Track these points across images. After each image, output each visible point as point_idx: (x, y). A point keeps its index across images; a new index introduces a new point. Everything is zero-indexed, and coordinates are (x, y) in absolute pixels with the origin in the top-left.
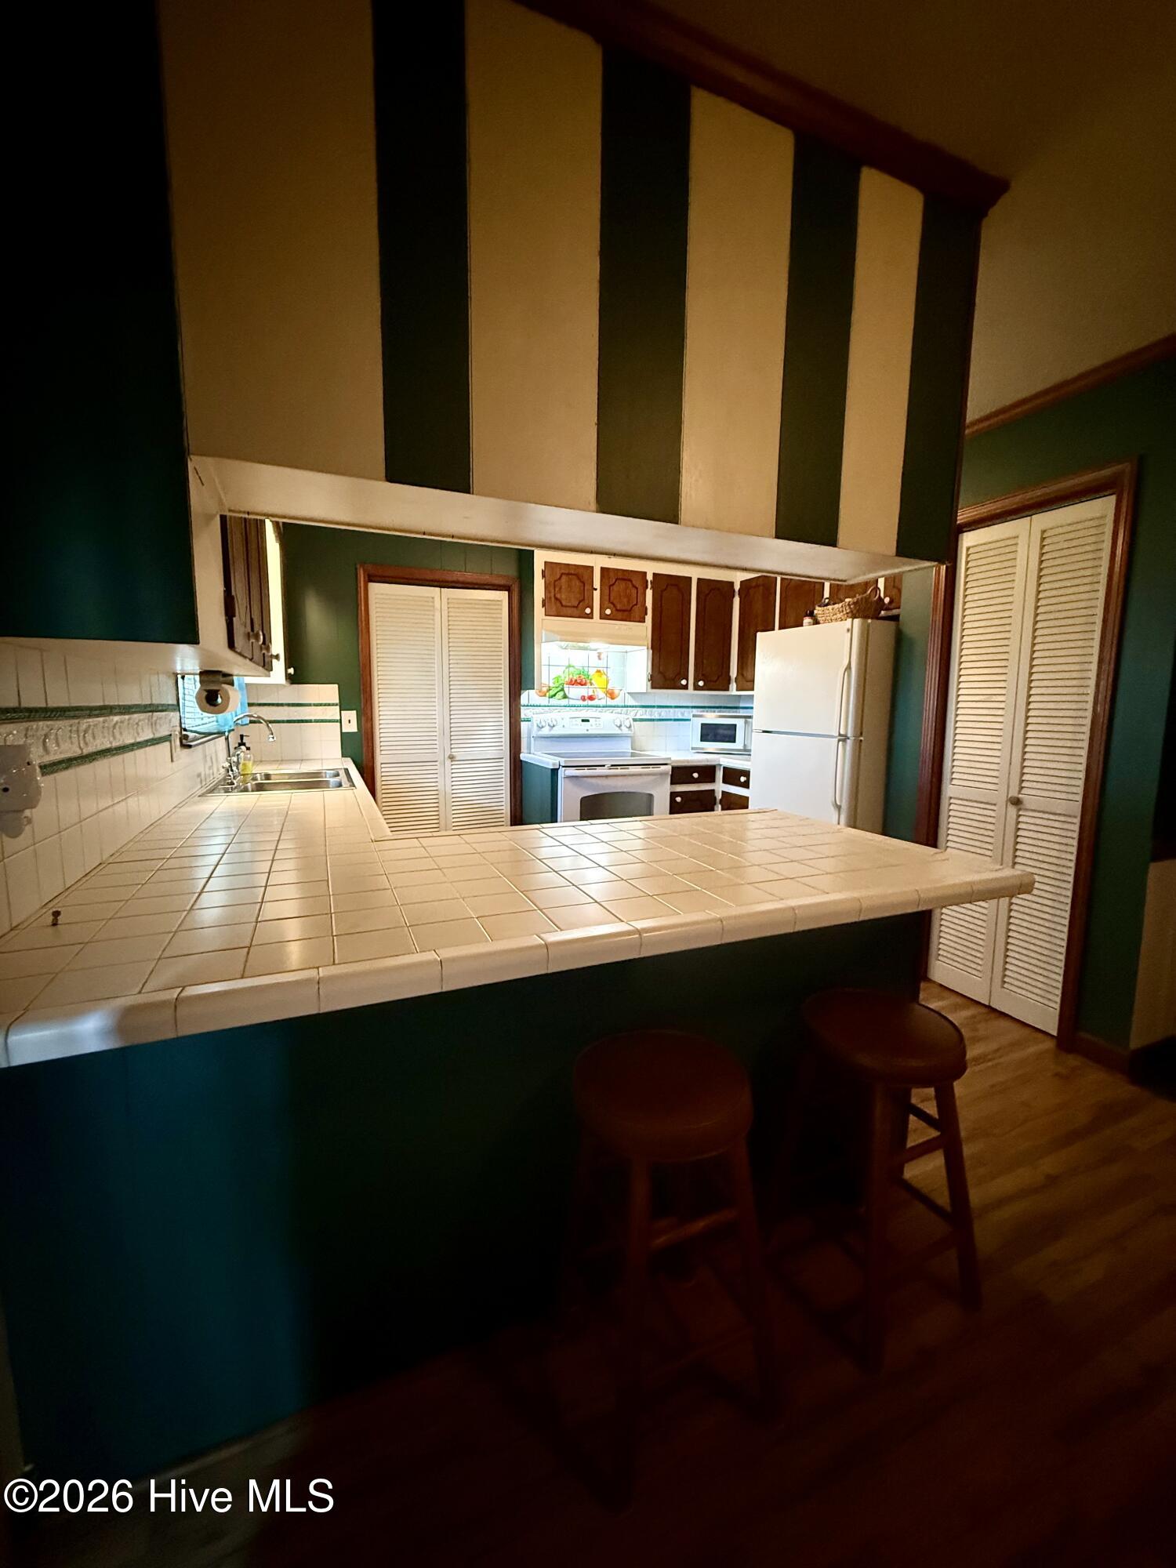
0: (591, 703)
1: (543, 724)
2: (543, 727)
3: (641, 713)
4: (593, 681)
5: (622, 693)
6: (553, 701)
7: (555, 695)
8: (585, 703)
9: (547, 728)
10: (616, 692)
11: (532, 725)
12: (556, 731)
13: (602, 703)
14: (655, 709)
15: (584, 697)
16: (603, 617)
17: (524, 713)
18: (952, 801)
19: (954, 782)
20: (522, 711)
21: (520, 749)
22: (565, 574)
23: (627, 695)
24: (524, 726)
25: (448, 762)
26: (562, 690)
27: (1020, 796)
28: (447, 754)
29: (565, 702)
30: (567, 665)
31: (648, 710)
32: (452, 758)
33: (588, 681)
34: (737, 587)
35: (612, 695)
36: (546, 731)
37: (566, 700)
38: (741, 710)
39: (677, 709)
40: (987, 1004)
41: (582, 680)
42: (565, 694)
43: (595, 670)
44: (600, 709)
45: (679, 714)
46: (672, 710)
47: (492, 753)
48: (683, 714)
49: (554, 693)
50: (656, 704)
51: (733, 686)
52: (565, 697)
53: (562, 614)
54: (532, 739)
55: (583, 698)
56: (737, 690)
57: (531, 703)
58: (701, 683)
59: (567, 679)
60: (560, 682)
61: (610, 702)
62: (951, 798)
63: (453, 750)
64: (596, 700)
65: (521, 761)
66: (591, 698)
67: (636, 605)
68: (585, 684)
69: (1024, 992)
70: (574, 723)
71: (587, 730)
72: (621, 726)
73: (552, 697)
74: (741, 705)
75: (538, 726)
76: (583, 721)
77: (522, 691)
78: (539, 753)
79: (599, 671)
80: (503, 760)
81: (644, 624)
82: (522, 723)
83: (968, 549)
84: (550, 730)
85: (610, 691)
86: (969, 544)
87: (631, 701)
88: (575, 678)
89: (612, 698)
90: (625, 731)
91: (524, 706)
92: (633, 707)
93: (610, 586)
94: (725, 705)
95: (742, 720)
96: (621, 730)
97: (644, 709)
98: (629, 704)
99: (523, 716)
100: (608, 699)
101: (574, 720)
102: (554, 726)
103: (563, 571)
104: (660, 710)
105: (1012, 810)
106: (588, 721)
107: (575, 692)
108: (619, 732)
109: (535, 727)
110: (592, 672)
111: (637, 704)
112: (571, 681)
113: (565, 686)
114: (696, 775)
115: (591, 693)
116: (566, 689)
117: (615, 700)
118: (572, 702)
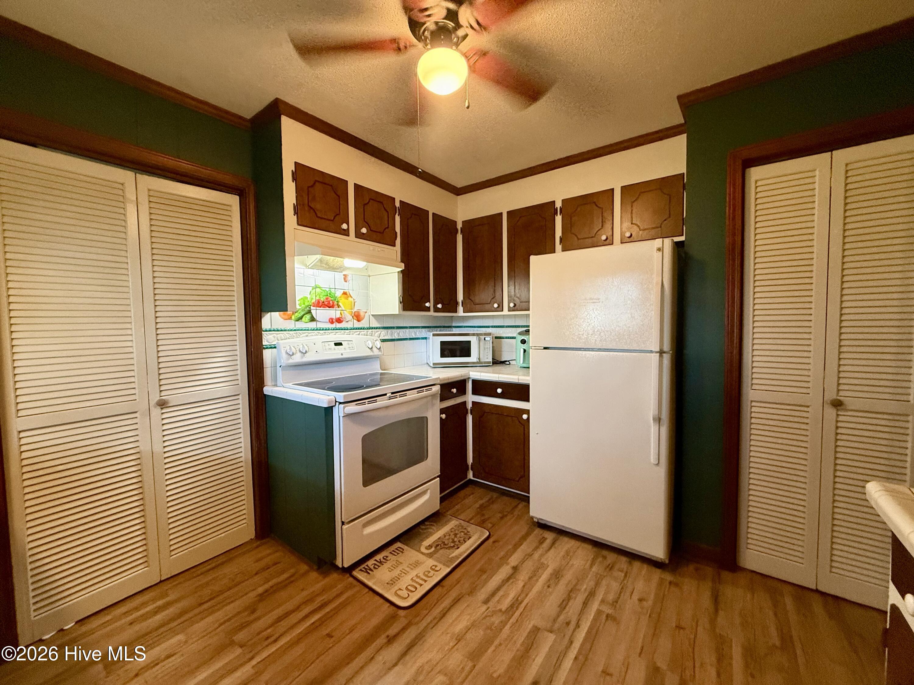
0: (339, 325)
1: (294, 350)
2: (293, 354)
3: (385, 335)
4: (340, 304)
5: (367, 315)
6: (299, 325)
7: (301, 318)
8: (333, 326)
9: (299, 355)
10: (362, 314)
11: (279, 353)
12: (309, 358)
13: (349, 325)
14: (395, 330)
15: (332, 319)
16: (359, 235)
17: (267, 339)
18: (753, 404)
19: (754, 387)
20: (264, 337)
21: (264, 383)
22: (318, 181)
23: (371, 316)
24: (267, 355)
25: (156, 412)
26: (309, 312)
27: (839, 398)
28: (155, 398)
29: (313, 325)
30: (313, 285)
31: (389, 331)
32: (162, 404)
33: (336, 303)
34: (459, 226)
35: (358, 317)
36: (297, 359)
37: (314, 323)
38: (454, 329)
39: (411, 330)
40: (815, 588)
41: (329, 303)
42: (312, 317)
43: (342, 291)
44: (348, 331)
45: (412, 333)
46: (407, 330)
47: (223, 389)
48: (415, 333)
49: (300, 316)
50: (395, 326)
51: (460, 309)
52: (313, 319)
53: (317, 226)
54: (279, 370)
55: (331, 321)
56: (464, 312)
57: (275, 327)
58: (440, 306)
59: (314, 301)
60: (307, 304)
61: (357, 325)
62: (752, 401)
63: (163, 394)
64: (344, 322)
65: (265, 395)
66: (339, 321)
67: (388, 228)
68: (333, 307)
69: (854, 575)
70: (327, 347)
71: (342, 354)
72: (372, 348)
73: (297, 320)
74: (454, 325)
75: (287, 353)
76: (336, 344)
77: (262, 313)
78: (290, 384)
79: (345, 293)
80: (240, 397)
81: (394, 248)
82: (265, 352)
83: (756, 182)
84: (302, 357)
85: (356, 313)
86: (757, 178)
87: (375, 324)
88: (322, 299)
89: (359, 321)
90: (376, 352)
91: (266, 331)
92: (377, 328)
93: (365, 205)
94: (444, 325)
95: (475, 337)
96: (372, 351)
97: (386, 330)
98: (373, 326)
99: (265, 343)
100: (355, 321)
101: (326, 344)
102: (306, 352)
103: (317, 179)
104: (398, 330)
105: (831, 412)
106: (340, 344)
107: (322, 314)
108: (371, 354)
109: (284, 355)
110: (339, 294)
111: (378, 326)
112: (319, 302)
113: (312, 308)
114: (454, 390)
115: (338, 316)
116: (313, 312)
117: (362, 322)
118: (320, 325)
